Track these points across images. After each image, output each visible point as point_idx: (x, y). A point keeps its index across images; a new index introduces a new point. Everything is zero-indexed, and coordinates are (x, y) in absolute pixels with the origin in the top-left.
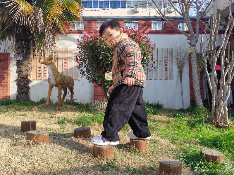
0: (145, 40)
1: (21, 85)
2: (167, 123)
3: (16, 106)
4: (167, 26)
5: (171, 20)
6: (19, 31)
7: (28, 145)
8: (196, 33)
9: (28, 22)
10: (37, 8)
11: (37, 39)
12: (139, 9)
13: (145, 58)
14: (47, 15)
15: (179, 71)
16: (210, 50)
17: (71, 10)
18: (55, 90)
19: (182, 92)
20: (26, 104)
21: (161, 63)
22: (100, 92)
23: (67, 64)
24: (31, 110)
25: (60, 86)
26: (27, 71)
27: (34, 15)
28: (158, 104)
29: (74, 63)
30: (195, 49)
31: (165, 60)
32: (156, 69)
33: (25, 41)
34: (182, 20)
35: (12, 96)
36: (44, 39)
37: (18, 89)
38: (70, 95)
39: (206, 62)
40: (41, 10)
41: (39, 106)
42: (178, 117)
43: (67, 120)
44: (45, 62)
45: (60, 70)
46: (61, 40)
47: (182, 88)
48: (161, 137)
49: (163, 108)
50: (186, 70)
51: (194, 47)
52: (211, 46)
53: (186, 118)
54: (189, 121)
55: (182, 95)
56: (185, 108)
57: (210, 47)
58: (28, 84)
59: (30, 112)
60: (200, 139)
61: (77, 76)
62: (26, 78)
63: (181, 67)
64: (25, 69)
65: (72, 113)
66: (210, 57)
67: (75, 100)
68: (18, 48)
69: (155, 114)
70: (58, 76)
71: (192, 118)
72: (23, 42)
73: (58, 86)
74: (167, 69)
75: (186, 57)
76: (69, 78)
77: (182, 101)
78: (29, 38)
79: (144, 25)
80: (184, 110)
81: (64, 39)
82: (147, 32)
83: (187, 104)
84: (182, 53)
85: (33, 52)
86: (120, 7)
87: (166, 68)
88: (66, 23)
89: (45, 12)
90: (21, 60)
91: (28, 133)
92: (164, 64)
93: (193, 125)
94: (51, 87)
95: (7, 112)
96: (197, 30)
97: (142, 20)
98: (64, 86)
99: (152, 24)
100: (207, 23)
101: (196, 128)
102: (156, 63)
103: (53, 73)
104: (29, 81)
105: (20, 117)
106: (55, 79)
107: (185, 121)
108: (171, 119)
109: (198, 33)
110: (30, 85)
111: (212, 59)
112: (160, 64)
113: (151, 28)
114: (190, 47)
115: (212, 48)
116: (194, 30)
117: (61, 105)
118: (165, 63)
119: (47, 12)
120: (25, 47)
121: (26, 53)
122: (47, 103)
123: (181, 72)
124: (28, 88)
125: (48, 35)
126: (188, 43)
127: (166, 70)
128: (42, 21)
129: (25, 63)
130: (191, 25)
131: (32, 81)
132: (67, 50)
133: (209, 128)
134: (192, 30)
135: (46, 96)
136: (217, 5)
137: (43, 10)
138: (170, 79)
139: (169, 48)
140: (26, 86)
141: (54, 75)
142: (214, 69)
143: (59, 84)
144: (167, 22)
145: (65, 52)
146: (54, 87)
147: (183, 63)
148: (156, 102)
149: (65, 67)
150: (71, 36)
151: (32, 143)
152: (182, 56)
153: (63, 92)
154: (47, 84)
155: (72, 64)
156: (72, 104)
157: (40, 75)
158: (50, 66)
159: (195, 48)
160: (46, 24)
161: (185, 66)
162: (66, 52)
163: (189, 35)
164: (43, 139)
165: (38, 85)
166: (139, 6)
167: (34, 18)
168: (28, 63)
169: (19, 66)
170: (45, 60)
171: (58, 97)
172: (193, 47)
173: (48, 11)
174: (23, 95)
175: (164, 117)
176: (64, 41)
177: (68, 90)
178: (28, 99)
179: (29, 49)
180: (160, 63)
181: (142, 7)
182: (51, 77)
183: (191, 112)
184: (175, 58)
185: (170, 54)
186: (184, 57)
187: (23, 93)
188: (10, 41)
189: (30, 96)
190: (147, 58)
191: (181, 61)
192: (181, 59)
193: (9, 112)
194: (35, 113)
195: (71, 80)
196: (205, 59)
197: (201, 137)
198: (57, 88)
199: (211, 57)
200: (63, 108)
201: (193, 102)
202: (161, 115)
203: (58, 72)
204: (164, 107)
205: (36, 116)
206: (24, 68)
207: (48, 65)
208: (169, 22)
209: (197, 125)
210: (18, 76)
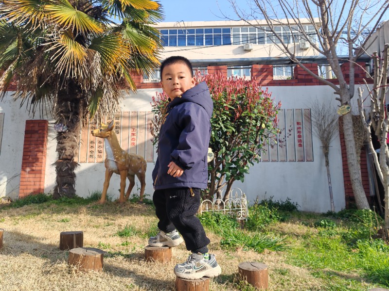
0: (263, 97)
1: (62, 171)
2: (305, 237)
3: (53, 206)
4: (299, 72)
5: (306, 62)
6: (64, 86)
7: (69, 273)
8: (350, 82)
9: (78, 72)
10: (92, 51)
11: (89, 97)
12: (252, 46)
13: (263, 126)
14: (107, 60)
15: (324, 147)
16: (374, 111)
17: (144, 50)
18: (116, 180)
19: (330, 183)
20: (69, 202)
21: (292, 132)
23: (135, 137)
24: (76, 212)
25: (123, 172)
26: (73, 148)
27: (88, 61)
28: (289, 203)
29: (147, 135)
30: (349, 110)
31: (298, 128)
32: (284, 144)
33: (72, 102)
34: (324, 61)
35: (48, 188)
36: (101, 98)
37: (57, 178)
38: (140, 186)
39: (370, 131)
40: (97, 54)
41: (89, 206)
42: (325, 227)
43: (133, 229)
44: (101, 134)
45: (124, 146)
46: (127, 98)
47: (329, 175)
48: (295, 263)
49: (298, 211)
50: (335, 145)
51: (348, 106)
52: (376, 104)
53: (340, 230)
54: (344, 234)
55: (330, 188)
56: (337, 210)
57: (374, 107)
58: (73, 170)
59: (75, 216)
60: (365, 269)
61: (151, 155)
62: (70, 160)
63: (326, 140)
64: (70, 145)
65: (143, 218)
66: (376, 123)
67: (148, 195)
68: (62, 112)
69: (282, 221)
70: (120, 156)
71: (349, 229)
72: (69, 103)
73: (121, 172)
74: (302, 144)
75: (334, 123)
76: (138, 159)
77: (331, 197)
78: (78, 97)
79: (261, 71)
80: (335, 214)
81: (132, 97)
82: (266, 82)
83: (340, 204)
84: (327, 116)
85: (84, 117)
86: (222, 44)
87: (300, 141)
88: (136, 72)
89: (104, 57)
90: (64, 131)
91: (70, 253)
92: (296, 135)
93: (351, 243)
94: (109, 174)
95: (39, 216)
96: (352, 78)
97: (257, 64)
98: (130, 172)
99: (275, 70)
100: (369, 65)
101: (358, 248)
102: (283, 133)
103: (114, 151)
104: (75, 165)
105: (58, 223)
106: (116, 162)
107: (337, 234)
108: (312, 230)
109: (353, 81)
110: (76, 171)
111: (380, 126)
112: (290, 135)
113: (272, 76)
114: (340, 105)
115: (379, 108)
116: (347, 77)
117: (124, 204)
118: (299, 132)
119: (106, 56)
120: (72, 111)
121: (72, 121)
122: (102, 200)
123: (326, 148)
124: (73, 176)
125: (107, 92)
126: (337, 99)
127: (300, 145)
128: (99, 70)
129: (70, 136)
130: (340, 69)
131: (79, 165)
132: (136, 114)
133: (381, 249)
134: (342, 78)
135: (100, 189)
136: (383, 37)
137: (101, 54)
138: (307, 161)
139: (303, 108)
140: (70, 172)
141: (114, 154)
142: (384, 144)
143: (123, 170)
144: (298, 66)
145: (132, 117)
146: (114, 174)
147: (330, 133)
148: (284, 201)
149: (133, 142)
150: (143, 91)
151: (76, 271)
152: (328, 120)
153: (128, 182)
154: (103, 169)
155: (145, 136)
156: (142, 203)
157: (92, 154)
158: (108, 140)
159: (348, 108)
160: (104, 75)
161: (333, 138)
162: (135, 117)
163: (338, 86)
164: (93, 263)
165: (89, 170)
166: (253, 41)
167: (87, 66)
168: (75, 136)
169: (61, 141)
170: (101, 130)
171: (120, 190)
172: (346, 106)
173: (108, 56)
174: (65, 187)
175: (298, 226)
176: (132, 100)
177: (136, 179)
178: (72, 194)
179: (76, 113)
180: (290, 133)
181: (257, 43)
182: (109, 158)
183: (348, 218)
184: (315, 124)
185: (307, 119)
186: (332, 122)
187: (65, 184)
188: (49, 102)
189: (76, 188)
190: (267, 126)
191: (325, 130)
192: (326, 127)
193: (42, 215)
194: (82, 216)
195: (141, 162)
196: (368, 126)
197: (367, 265)
198: (119, 176)
199: (379, 123)
200: (128, 210)
201: (351, 199)
202: (294, 223)
203: (120, 149)
204: (299, 209)
205: (83, 223)
206: (68, 144)
207: (106, 139)
208: (302, 65)
209: (359, 243)
210: (58, 156)
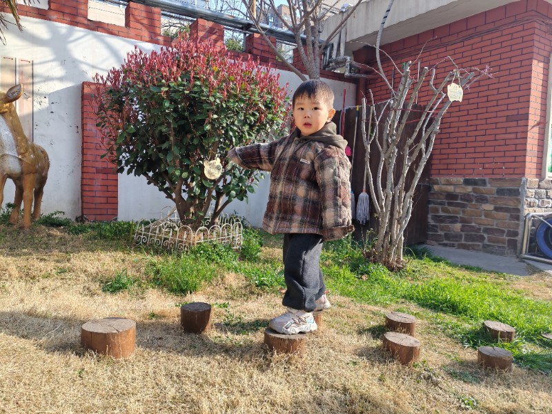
4: (255, 45)
22: (100, 187)
25: (30, 177)
73: (27, 176)
76: (42, 152)
79: (210, 31)
94: (3, 179)
100: (324, 54)
103: (16, 140)
143: (29, 173)
144: (256, 35)
158: (5, 118)
207: (1, 117)
208: (267, 38)
